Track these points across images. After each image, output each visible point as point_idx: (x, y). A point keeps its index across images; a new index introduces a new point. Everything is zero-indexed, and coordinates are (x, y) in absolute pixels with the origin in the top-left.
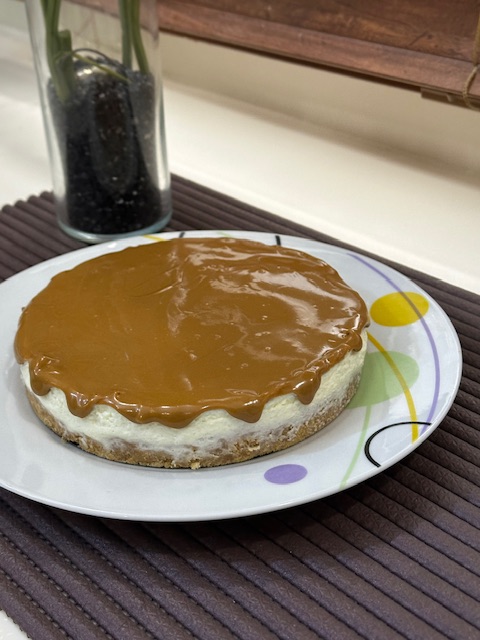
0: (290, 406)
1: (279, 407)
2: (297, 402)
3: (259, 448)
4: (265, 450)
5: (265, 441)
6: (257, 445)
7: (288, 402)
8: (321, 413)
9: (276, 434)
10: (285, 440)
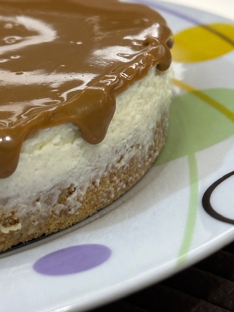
0: (67, 147)
1: (48, 148)
2: (79, 141)
3: (19, 226)
4: (31, 231)
5: (29, 215)
6: (16, 222)
7: (64, 141)
8: (119, 166)
9: (48, 202)
10: (64, 212)
